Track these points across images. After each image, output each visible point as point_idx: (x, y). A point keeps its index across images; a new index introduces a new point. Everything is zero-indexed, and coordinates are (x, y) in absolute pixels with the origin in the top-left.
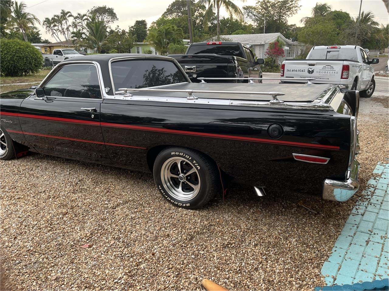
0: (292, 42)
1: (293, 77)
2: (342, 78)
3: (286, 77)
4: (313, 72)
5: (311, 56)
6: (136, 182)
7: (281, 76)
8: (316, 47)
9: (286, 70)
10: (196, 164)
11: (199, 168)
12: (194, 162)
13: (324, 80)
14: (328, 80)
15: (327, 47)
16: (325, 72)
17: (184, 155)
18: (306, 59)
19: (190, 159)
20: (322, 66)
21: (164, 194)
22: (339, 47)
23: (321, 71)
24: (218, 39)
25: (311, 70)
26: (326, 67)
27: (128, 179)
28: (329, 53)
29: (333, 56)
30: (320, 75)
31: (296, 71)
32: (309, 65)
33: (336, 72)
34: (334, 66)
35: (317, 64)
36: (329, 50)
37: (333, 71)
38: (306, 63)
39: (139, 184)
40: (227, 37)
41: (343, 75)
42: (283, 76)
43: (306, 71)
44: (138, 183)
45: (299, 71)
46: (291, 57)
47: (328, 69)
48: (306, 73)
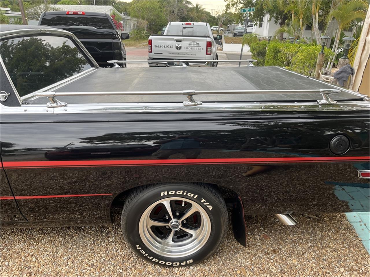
0: (125, 17)
1: (162, 53)
2: (207, 54)
3: (155, 53)
4: (180, 48)
5: (168, 31)
6: (67, 238)
7: (149, 52)
8: (172, 23)
9: (154, 46)
10: (205, 204)
11: (210, 209)
12: (203, 200)
13: (192, 56)
14: (195, 56)
15: (182, 23)
16: (192, 48)
17: (185, 194)
18: (164, 34)
19: (195, 197)
20: (189, 42)
21: (147, 255)
22: (193, 24)
23: (188, 47)
24: (47, 9)
25: (179, 46)
26: (193, 43)
27: (48, 234)
28: (185, 29)
29: (189, 32)
30: (188, 51)
31: (164, 47)
32: (177, 41)
33: (201, 48)
34: (199, 43)
35: (184, 40)
36: (184, 26)
37: (199, 48)
38: (173, 38)
39: (74, 238)
40: (57, 6)
41: (208, 51)
42: (151, 52)
43: (175, 47)
44: (72, 239)
45: (167, 47)
46: (125, 31)
47: (194, 45)
48: (174, 50)
